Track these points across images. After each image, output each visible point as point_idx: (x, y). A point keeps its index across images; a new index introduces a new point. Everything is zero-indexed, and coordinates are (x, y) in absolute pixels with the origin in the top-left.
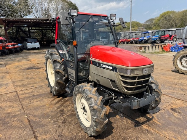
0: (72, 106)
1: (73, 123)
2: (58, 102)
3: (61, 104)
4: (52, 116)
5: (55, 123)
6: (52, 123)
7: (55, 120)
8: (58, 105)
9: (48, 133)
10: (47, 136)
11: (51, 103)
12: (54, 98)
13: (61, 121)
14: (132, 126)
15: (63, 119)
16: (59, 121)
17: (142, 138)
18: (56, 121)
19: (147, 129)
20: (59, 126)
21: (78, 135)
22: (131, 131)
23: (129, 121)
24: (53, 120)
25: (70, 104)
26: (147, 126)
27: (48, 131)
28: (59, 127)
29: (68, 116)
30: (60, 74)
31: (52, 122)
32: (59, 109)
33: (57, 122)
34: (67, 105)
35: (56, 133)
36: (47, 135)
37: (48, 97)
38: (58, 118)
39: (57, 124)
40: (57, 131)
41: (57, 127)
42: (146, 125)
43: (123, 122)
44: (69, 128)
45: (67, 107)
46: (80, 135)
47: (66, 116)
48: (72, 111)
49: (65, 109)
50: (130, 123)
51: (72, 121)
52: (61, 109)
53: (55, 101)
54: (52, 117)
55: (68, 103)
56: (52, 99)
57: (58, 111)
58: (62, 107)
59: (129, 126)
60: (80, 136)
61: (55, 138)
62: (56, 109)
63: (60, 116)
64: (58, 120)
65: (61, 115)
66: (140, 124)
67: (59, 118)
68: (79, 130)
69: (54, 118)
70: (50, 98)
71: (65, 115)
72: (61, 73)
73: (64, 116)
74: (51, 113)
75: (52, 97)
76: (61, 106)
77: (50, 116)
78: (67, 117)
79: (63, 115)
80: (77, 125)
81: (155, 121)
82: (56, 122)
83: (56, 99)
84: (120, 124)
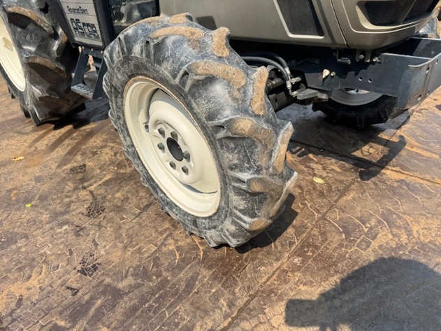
0: (112, 148)
1: (132, 206)
2: (59, 142)
3: (69, 148)
4: (41, 196)
5: (61, 219)
6: (47, 223)
7: (59, 209)
8: (61, 151)
9: (32, 267)
10: (34, 282)
11: (33, 149)
12: (41, 132)
13: (84, 209)
14: (350, 179)
15: (90, 198)
16: (74, 210)
17: (404, 214)
18: (62, 210)
19: (403, 180)
20: (79, 231)
21: (164, 249)
22: (354, 199)
23: (331, 164)
24: (47, 210)
25: (104, 144)
26: (398, 169)
27: (33, 259)
28: (77, 234)
29: (107, 183)
30: (30, 27)
31: (45, 217)
32: (69, 166)
33: (66, 217)
34: (96, 147)
35: (69, 262)
36: (29, 277)
37: (19, 133)
38: (67, 200)
39: (67, 222)
40: (71, 253)
41: (71, 236)
42: (394, 166)
43: (313, 169)
44: (120, 228)
45: (95, 154)
46: (171, 248)
47: (100, 185)
48: (120, 165)
49: (91, 164)
50: (339, 170)
51: (128, 198)
52: (73, 164)
53: (45, 142)
54: (43, 198)
55: (95, 141)
56: (36, 135)
57: (64, 175)
58: (79, 158)
59: (341, 182)
60: (172, 253)
61: (68, 284)
62: (54, 167)
63: (76, 189)
64: (68, 205)
65: (81, 186)
66: (373, 169)
67: (73, 198)
68: (166, 230)
69: (53, 200)
70: (28, 134)
71: (95, 182)
72: (35, 24)
73: (92, 188)
74: (38, 185)
75: (34, 131)
76: (72, 153)
77: (33, 197)
78: (103, 187)
79: (85, 184)
80: (151, 212)
81: (414, 150)
82: (63, 214)
83: (50, 135)
84: (307, 178)
